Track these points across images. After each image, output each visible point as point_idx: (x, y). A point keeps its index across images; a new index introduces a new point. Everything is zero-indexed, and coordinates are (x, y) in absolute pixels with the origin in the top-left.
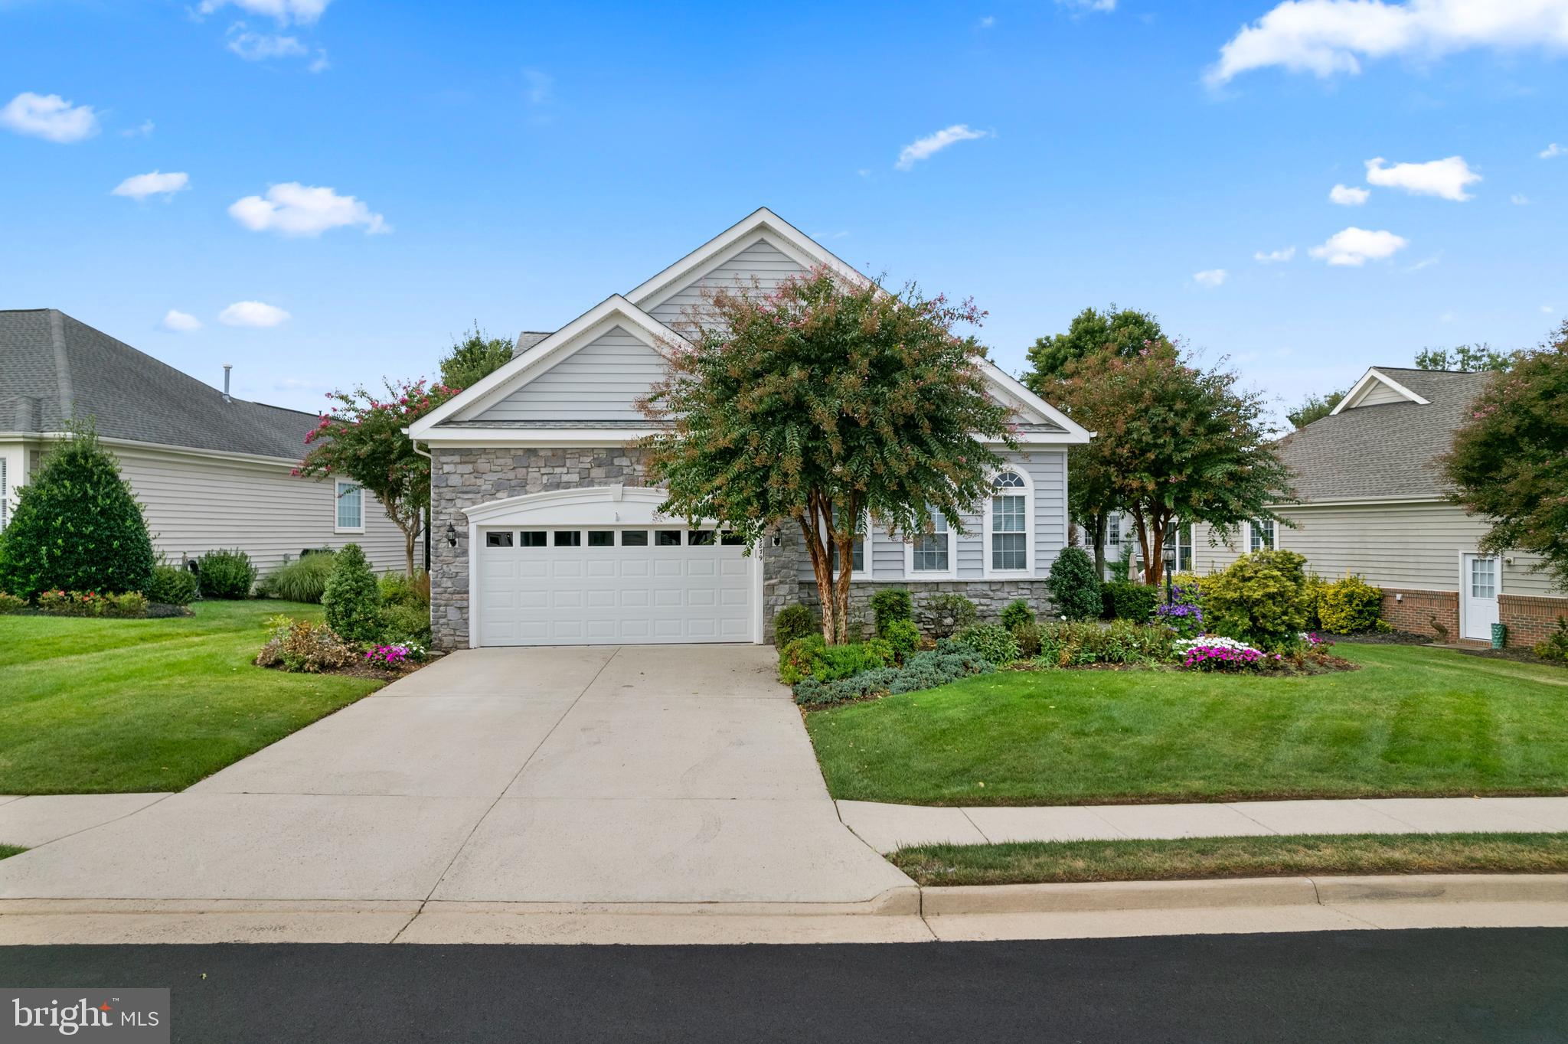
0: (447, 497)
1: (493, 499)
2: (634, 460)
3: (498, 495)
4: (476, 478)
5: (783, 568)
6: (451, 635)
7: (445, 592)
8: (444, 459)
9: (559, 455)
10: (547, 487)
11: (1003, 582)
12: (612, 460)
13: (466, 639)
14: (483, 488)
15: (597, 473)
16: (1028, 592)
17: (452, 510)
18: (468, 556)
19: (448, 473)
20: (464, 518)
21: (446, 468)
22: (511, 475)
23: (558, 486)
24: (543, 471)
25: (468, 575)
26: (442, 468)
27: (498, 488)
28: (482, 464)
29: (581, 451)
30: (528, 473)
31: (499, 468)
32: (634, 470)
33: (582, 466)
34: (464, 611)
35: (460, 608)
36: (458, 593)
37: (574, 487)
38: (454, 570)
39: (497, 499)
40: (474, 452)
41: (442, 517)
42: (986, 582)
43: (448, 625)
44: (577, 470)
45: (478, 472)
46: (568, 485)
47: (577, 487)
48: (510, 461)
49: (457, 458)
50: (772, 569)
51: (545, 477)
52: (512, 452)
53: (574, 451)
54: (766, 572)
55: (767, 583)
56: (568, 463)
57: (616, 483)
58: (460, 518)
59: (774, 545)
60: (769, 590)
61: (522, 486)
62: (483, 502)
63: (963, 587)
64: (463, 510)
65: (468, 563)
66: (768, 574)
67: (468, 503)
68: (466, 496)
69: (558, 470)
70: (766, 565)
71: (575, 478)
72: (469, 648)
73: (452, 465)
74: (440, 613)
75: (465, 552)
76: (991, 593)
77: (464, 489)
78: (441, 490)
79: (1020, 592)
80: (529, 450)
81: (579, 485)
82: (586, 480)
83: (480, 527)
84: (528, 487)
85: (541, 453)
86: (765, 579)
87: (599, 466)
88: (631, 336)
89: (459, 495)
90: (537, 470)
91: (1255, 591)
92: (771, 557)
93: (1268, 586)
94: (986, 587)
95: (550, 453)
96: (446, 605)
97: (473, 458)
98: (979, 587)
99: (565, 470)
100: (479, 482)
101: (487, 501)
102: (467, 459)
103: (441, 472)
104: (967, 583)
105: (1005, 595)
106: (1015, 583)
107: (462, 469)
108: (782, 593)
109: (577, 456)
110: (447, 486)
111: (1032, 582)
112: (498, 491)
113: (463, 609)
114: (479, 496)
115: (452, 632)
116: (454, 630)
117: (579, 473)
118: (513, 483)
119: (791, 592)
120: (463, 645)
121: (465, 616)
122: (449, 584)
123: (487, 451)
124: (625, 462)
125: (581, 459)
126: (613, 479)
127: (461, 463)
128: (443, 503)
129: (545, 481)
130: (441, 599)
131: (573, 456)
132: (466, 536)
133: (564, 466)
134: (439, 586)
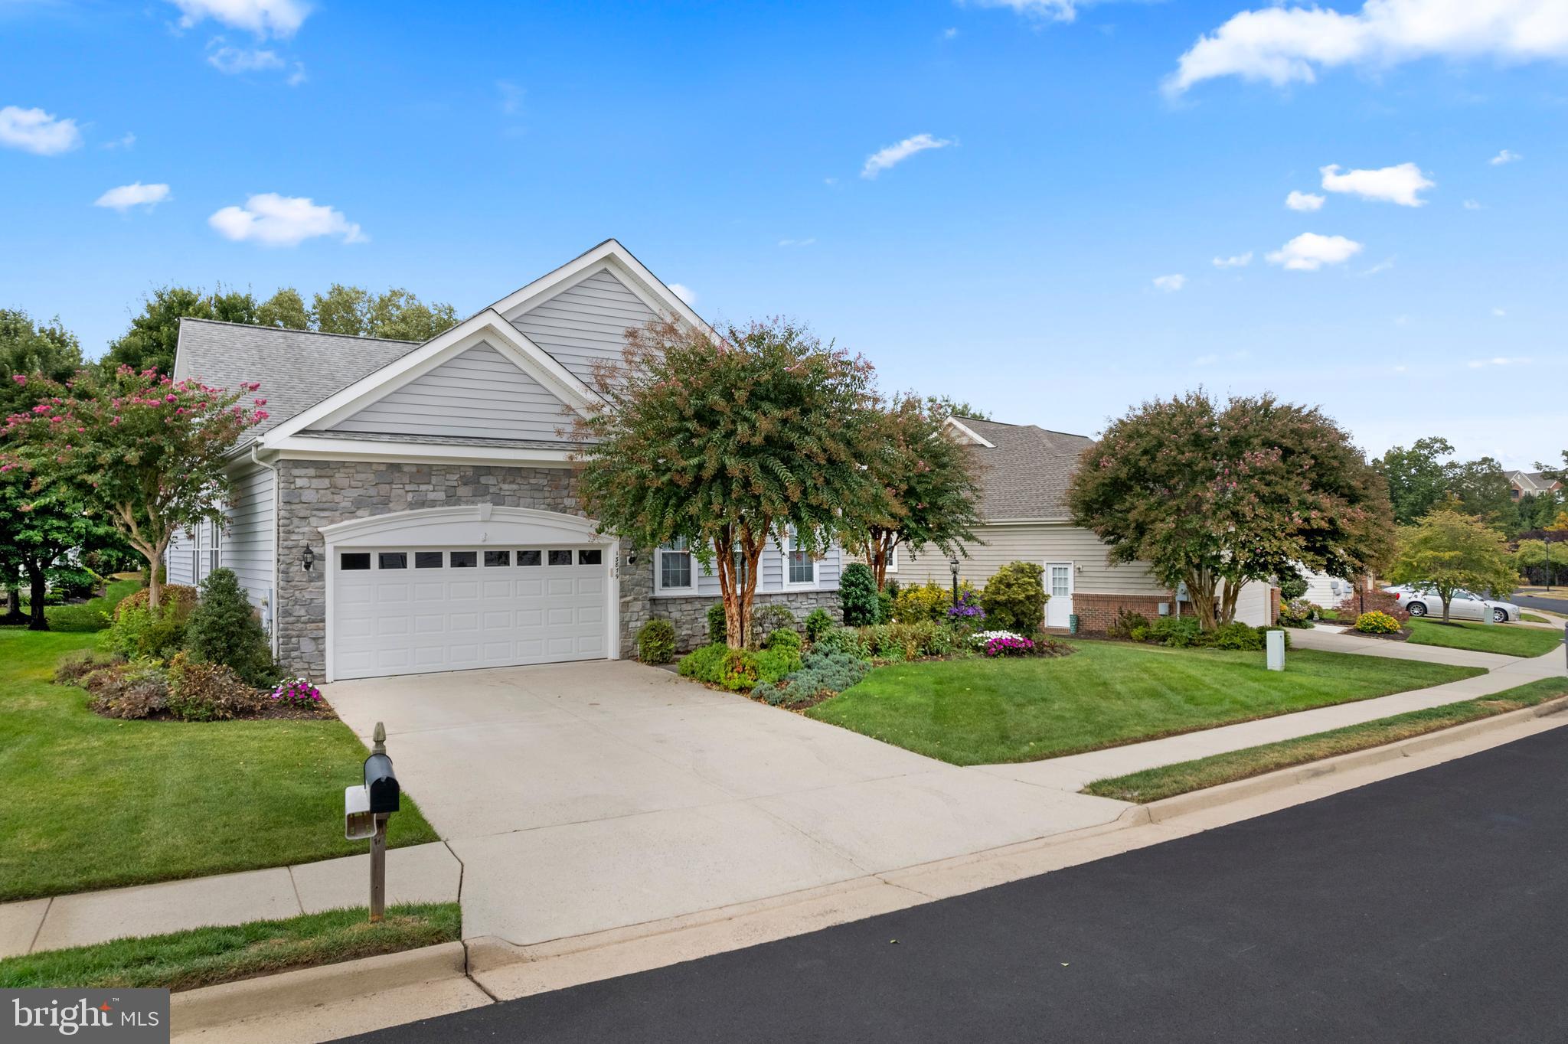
0: (301, 515)
1: (353, 518)
2: (500, 478)
3: (359, 513)
4: (333, 493)
5: (637, 585)
6: (304, 669)
7: (298, 621)
8: (296, 472)
9: (424, 471)
10: (412, 506)
11: (797, 594)
12: (478, 478)
13: (323, 673)
14: (343, 504)
15: (463, 491)
16: (814, 601)
17: (306, 529)
18: (324, 580)
19: (301, 488)
20: (321, 538)
21: (299, 482)
22: (372, 492)
23: (423, 504)
24: (408, 487)
25: (325, 602)
26: (294, 482)
27: (359, 504)
28: (340, 479)
29: (448, 468)
30: (391, 489)
31: (360, 484)
32: (501, 489)
33: (447, 483)
34: (320, 641)
35: (314, 639)
36: (313, 622)
37: (440, 506)
38: (307, 596)
39: (358, 517)
40: (331, 466)
41: (294, 537)
42: (785, 594)
43: (301, 658)
44: (444, 488)
45: (336, 488)
46: (433, 504)
47: (442, 506)
48: (371, 477)
49: (312, 472)
50: (626, 587)
51: (410, 495)
52: (374, 467)
53: (440, 468)
54: (622, 590)
55: (623, 600)
56: (434, 480)
57: (483, 502)
58: (315, 538)
59: (628, 564)
60: (624, 607)
61: (382, 504)
62: (342, 521)
63: (768, 598)
64: (320, 529)
65: (324, 588)
66: (624, 591)
67: (324, 521)
68: (322, 514)
69: (423, 488)
70: (622, 583)
71: (441, 496)
72: (325, 683)
73: (306, 480)
74: (291, 646)
75: (321, 577)
76: (788, 603)
77: (321, 506)
78: (293, 507)
79: (810, 601)
80: (391, 465)
81: (447, 503)
82: (452, 499)
83: (336, 548)
84: (391, 505)
85: (406, 469)
86: (621, 597)
87: (465, 484)
88: (497, 352)
89: (314, 512)
90: (401, 486)
91: (1019, 594)
92: (625, 575)
93: (1028, 590)
94: (784, 598)
95: (414, 469)
96: (298, 636)
97: (330, 473)
98: (780, 598)
99: (431, 488)
100: (337, 498)
101: (347, 519)
102: (323, 473)
103: (293, 486)
104: (771, 595)
105: (798, 605)
106: (806, 594)
107: (316, 483)
108: (635, 610)
109: (443, 473)
110: (301, 502)
111: (817, 593)
112: (358, 508)
113: (319, 640)
114: (337, 513)
115: (306, 666)
116: (309, 663)
117: (445, 491)
118: (375, 500)
119: (643, 608)
120: (319, 679)
121: (321, 647)
122: (302, 612)
123: (346, 465)
124: (491, 480)
125: (448, 476)
126: (480, 498)
127: (316, 477)
128: (296, 521)
129: (409, 499)
130: (293, 630)
131: (439, 473)
132: (322, 558)
133: (429, 483)
134: (290, 615)
